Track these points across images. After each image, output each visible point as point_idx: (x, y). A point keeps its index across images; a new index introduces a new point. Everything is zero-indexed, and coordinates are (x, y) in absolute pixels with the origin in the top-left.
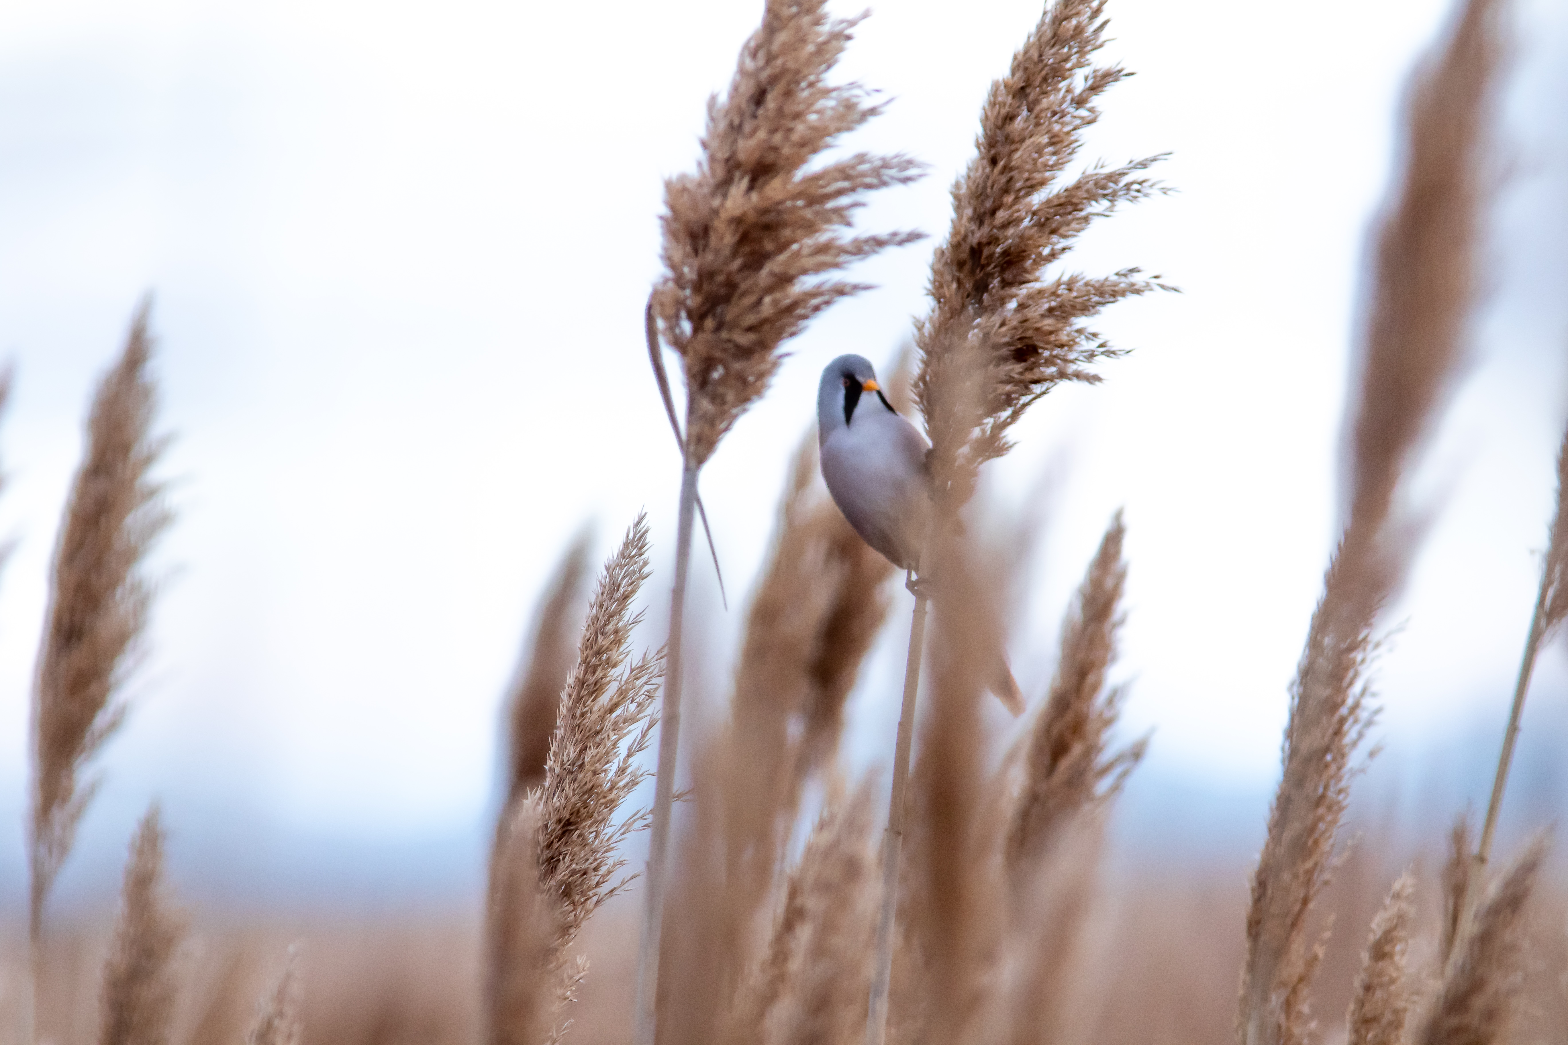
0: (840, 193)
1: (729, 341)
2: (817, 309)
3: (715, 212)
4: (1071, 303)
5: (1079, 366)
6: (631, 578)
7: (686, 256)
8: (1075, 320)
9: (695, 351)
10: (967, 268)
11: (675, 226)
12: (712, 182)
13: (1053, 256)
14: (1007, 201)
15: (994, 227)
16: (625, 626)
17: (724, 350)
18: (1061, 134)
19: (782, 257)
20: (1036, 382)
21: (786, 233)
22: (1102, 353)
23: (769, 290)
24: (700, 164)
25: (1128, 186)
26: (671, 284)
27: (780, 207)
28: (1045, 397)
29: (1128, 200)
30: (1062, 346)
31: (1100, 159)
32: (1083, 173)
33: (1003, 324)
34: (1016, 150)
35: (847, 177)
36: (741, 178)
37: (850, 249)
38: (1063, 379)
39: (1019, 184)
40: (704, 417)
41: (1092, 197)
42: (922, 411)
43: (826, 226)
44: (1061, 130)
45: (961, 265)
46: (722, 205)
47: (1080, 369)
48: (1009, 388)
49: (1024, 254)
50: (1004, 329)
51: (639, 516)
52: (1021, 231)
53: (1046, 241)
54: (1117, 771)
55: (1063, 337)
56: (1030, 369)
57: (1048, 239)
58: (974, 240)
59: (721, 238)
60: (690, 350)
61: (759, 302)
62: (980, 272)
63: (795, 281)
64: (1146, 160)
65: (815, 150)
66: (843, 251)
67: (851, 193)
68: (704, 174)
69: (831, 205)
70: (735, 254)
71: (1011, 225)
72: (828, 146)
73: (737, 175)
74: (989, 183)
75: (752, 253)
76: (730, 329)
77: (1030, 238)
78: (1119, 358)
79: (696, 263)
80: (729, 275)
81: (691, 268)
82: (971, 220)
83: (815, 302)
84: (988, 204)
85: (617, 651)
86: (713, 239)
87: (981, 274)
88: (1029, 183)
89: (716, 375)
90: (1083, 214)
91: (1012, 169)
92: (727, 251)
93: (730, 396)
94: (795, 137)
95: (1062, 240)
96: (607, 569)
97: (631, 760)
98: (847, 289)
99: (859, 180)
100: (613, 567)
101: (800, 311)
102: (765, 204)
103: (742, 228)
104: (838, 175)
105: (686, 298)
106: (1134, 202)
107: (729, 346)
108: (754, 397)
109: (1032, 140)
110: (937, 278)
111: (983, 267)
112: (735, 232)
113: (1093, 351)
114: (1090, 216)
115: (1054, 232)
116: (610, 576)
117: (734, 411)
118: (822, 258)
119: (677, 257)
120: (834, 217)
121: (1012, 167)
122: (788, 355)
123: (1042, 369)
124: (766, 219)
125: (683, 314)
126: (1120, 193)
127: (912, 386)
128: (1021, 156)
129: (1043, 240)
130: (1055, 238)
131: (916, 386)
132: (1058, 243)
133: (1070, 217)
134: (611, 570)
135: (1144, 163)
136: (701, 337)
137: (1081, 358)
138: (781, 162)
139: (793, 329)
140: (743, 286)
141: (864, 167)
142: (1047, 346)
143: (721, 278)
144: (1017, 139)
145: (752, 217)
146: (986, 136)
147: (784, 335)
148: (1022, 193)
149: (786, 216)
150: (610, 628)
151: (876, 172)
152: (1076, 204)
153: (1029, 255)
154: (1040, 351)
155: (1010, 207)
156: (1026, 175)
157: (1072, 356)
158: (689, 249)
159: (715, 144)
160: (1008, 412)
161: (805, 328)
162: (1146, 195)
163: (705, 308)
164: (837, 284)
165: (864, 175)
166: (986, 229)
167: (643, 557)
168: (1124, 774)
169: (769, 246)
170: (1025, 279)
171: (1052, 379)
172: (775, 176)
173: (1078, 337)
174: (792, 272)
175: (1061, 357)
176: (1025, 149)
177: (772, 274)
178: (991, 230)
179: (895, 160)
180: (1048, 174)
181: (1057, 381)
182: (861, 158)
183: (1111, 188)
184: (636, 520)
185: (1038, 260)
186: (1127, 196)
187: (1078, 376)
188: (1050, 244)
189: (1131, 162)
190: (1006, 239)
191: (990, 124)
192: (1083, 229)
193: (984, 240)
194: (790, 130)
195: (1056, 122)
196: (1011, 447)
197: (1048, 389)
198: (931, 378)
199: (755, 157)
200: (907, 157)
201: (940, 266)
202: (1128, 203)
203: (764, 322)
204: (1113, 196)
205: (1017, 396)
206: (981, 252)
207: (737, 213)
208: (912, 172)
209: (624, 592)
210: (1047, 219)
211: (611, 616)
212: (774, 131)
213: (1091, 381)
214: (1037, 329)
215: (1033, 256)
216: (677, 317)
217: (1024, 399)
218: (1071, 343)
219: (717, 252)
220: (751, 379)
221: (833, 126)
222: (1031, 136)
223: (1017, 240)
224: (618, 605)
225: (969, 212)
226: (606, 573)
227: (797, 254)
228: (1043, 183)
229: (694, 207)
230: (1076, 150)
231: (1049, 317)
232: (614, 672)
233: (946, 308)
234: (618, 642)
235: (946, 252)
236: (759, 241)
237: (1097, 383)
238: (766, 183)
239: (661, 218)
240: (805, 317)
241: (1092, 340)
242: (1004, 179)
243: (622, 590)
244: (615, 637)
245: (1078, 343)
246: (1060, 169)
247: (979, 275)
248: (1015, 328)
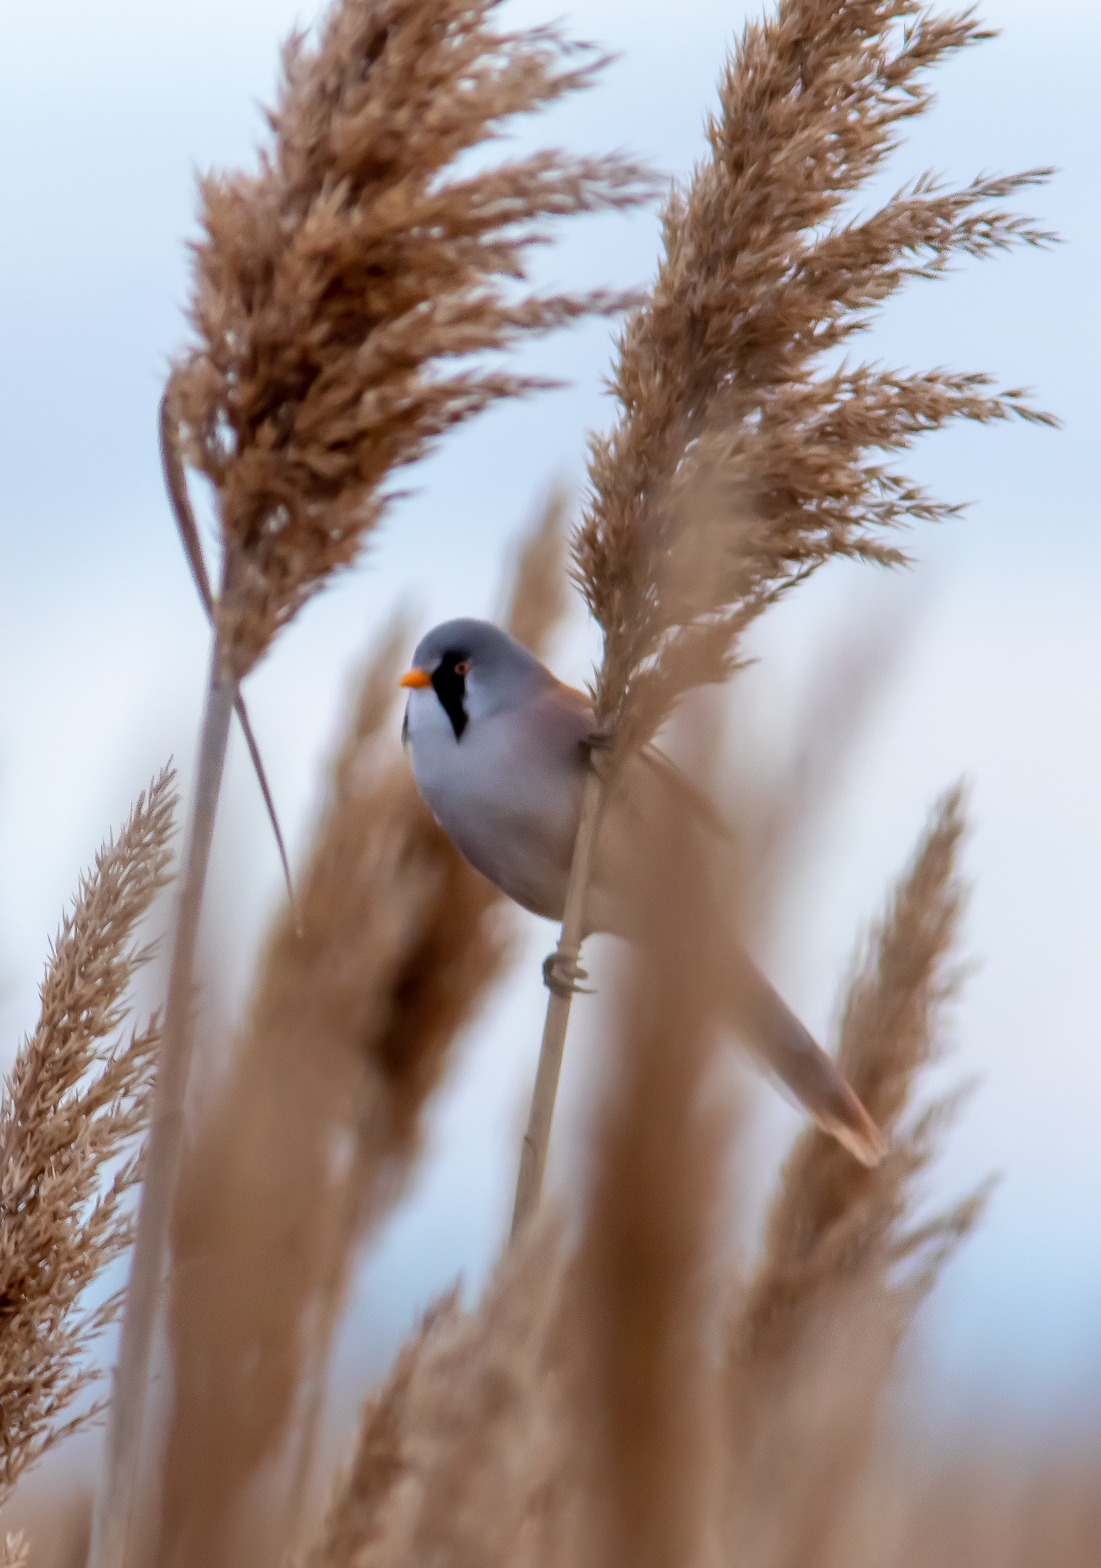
0: (506, 218)
1: (300, 465)
2: (456, 417)
3: (287, 240)
4: (859, 419)
5: (869, 529)
6: (139, 882)
7: (230, 313)
8: (862, 451)
9: (239, 480)
10: (681, 348)
11: (216, 260)
12: (283, 186)
13: (832, 337)
14: (758, 236)
15: (732, 280)
16: (123, 965)
17: (290, 481)
18: (859, 129)
19: (401, 324)
20: (795, 555)
21: (409, 282)
22: (908, 510)
23: (375, 380)
24: (264, 156)
25: (968, 226)
26: (203, 363)
27: (401, 237)
28: (806, 582)
29: (967, 249)
30: (838, 494)
31: (925, 176)
32: (895, 198)
33: (738, 449)
34: (778, 149)
35: (520, 192)
36: (335, 185)
37: (519, 315)
38: (838, 553)
39: (778, 212)
40: (249, 595)
41: (907, 240)
42: (588, 595)
43: (480, 276)
44: (859, 121)
45: (670, 342)
46: (300, 226)
47: (869, 536)
48: (747, 562)
49: (782, 330)
50: (740, 458)
51: (161, 776)
52: (778, 290)
53: (821, 310)
54: (929, 1247)
55: (843, 479)
56: (783, 531)
57: (825, 308)
58: (696, 300)
59: (295, 286)
60: (230, 478)
61: (356, 399)
62: (703, 357)
63: (422, 367)
64: (1004, 181)
65: (467, 142)
66: (507, 319)
67: (525, 219)
68: (269, 172)
69: (488, 238)
70: (317, 314)
71: (762, 279)
72: (489, 136)
73: (329, 177)
74: (728, 203)
75: (348, 314)
76: (303, 445)
77: (793, 303)
78: (937, 520)
79: (248, 326)
80: (305, 353)
81: (239, 334)
82: (690, 266)
83: (455, 405)
84: (724, 239)
85: (106, 1008)
86: (281, 286)
87: (705, 361)
88: (795, 208)
89: (274, 523)
90: (888, 268)
91: (768, 181)
92: (304, 310)
93: (297, 563)
94: (432, 117)
95: (849, 311)
96: (100, 863)
97: (119, 1197)
98: (512, 386)
99: (542, 199)
100: (109, 860)
101: (426, 420)
102: (374, 230)
103: (332, 271)
104: (505, 187)
105: (229, 387)
106: (978, 254)
107: (299, 475)
108: (339, 567)
109: (806, 133)
110: (628, 365)
111: (708, 349)
112: (318, 278)
113: (892, 505)
114: (901, 274)
115: (837, 295)
116: (103, 877)
117: (303, 589)
118: (468, 330)
119: (216, 314)
120: (494, 259)
121: (770, 177)
122: (403, 494)
123: (802, 534)
124: (374, 257)
125: (221, 415)
126: (955, 237)
127: (574, 548)
128: (786, 160)
129: (815, 310)
130: (837, 305)
131: (580, 549)
132: (844, 314)
133: (865, 273)
134: (106, 866)
135: (1001, 185)
136: (252, 456)
137: (871, 516)
138: (407, 159)
139: (413, 451)
140: (329, 371)
141: (551, 176)
142: (814, 492)
143: (291, 355)
144: (781, 129)
145: (350, 252)
146: (728, 120)
147: (397, 460)
148: (786, 223)
149: (409, 253)
150: (97, 965)
151: (572, 186)
152: (877, 251)
153: (792, 333)
154: (801, 501)
155: (762, 247)
156: (792, 194)
157: (855, 512)
158: (236, 302)
159: (292, 122)
160: (737, 606)
161: (433, 450)
162: (999, 243)
163: (261, 405)
164: (495, 375)
165: (550, 188)
166: (718, 282)
167: (164, 847)
168: (941, 1256)
169: (377, 303)
170: (778, 374)
171: (820, 552)
172: (394, 183)
173: (869, 480)
174: (416, 350)
175: (836, 513)
176: (794, 148)
177: (380, 352)
178: (727, 285)
179: (607, 166)
180: (827, 194)
181: (826, 556)
182: (546, 160)
183: (938, 226)
184: (156, 782)
185: (806, 342)
186: (967, 244)
187: (864, 549)
188: (829, 316)
189: (977, 183)
190: (752, 302)
191: (736, 100)
192: (888, 294)
193: (713, 302)
194: (425, 105)
195: (852, 106)
196: (741, 666)
197: (812, 568)
198: (606, 538)
199: (363, 145)
200: (629, 162)
201: (633, 344)
202: (967, 255)
203: (362, 435)
204: (942, 242)
205: (758, 577)
206: (706, 323)
207: (326, 242)
208: (636, 188)
209: (126, 906)
210: (824, 274)
211: (99, 946)
212: (396, 104)
213: (886, 560)
214: (798, 462)
215: (797, 336)
216: (211, 418)
217: (772, 585)
218: (856, 489)
219: (286, 309)
220: (335, 534)
221: (499, 103)
222: (805, 127)
223: (770, 305)
224: (113, 928)
225: (689, 251)
226: (97, 869)
227: (426, 321)
228: (820, 210)
229: (251, 229)
230: (882, 156)
231: (819, 443)
232: (99, 1044)
233: (641, 416)
234: (109, 991)
235: (646, 320)
236: (361, 293)
237: (895, 564)
238: (377, 193)
239: (193, 246)
240: (434, 431)
241: (891, 489)
242: (753, 198)
243: (122, 902)
244: (105, 982)
245: (866, 491)
246: (851, 187)
247: (701, 361)
248: (758, 457)
